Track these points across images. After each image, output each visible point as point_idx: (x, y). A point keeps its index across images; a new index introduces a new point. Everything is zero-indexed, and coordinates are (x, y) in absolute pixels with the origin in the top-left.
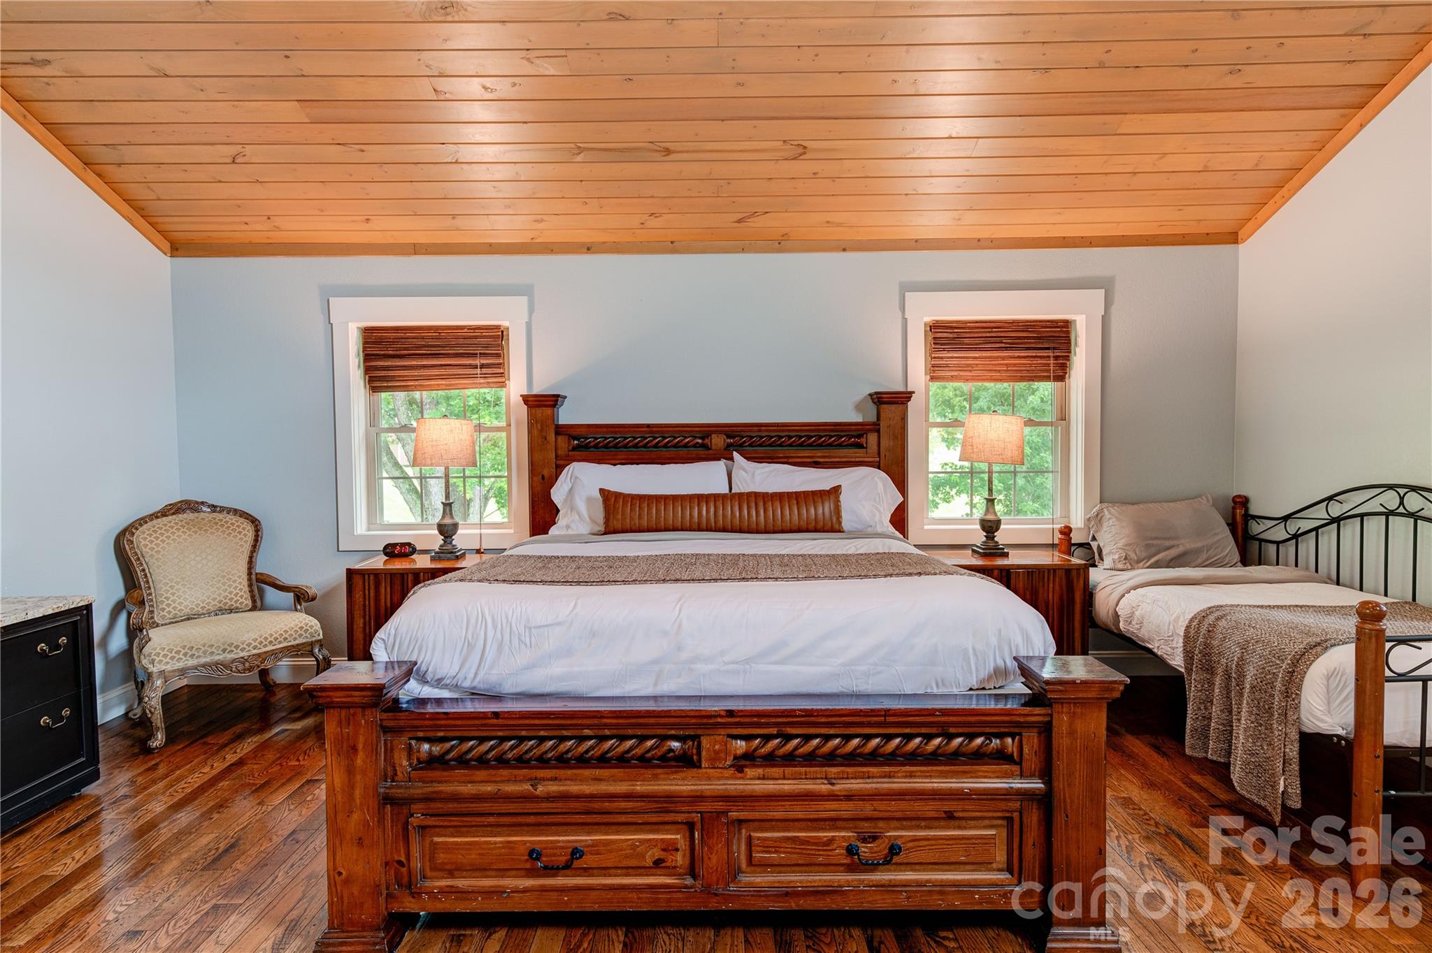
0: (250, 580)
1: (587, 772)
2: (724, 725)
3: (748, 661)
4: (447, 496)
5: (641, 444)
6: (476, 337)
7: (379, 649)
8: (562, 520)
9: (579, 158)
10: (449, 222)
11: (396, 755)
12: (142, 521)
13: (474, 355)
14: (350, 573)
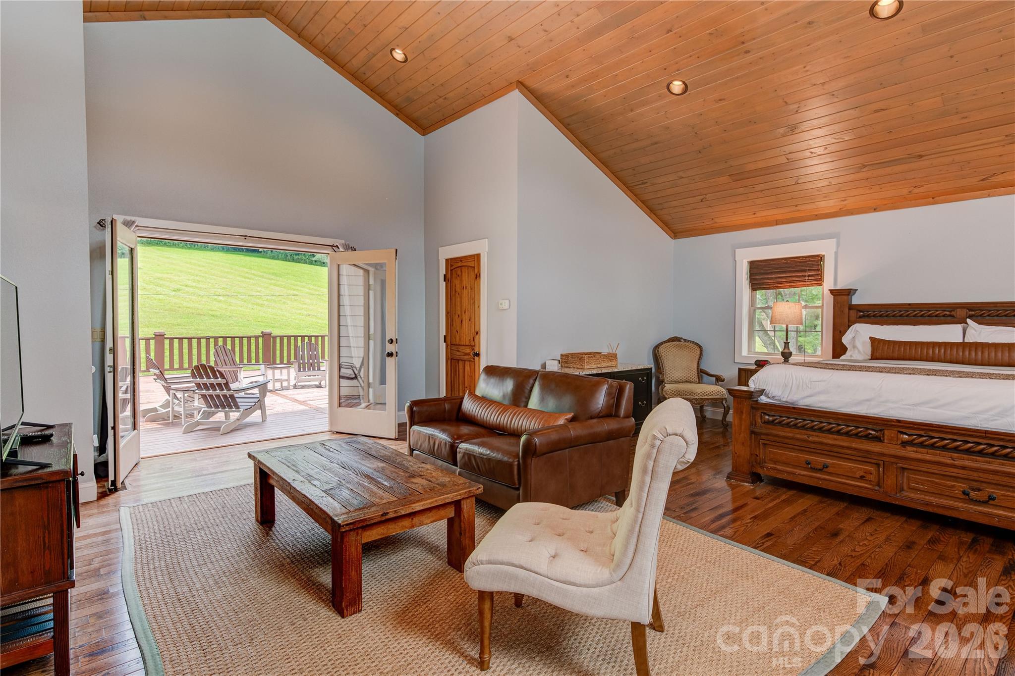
0: (698, 371)
1: (831, 436)
2: (895, 426)
3: (916, 405)
4: (787, 339)
5: (918, 315)
6: (806, 262)
7: (751, 383)
8: (848, 353)
9: (864, 170)
10: (794, 208)
11: (757, 417)
12: (661, 344)
13: (805, 271)
14: (740, 370)
